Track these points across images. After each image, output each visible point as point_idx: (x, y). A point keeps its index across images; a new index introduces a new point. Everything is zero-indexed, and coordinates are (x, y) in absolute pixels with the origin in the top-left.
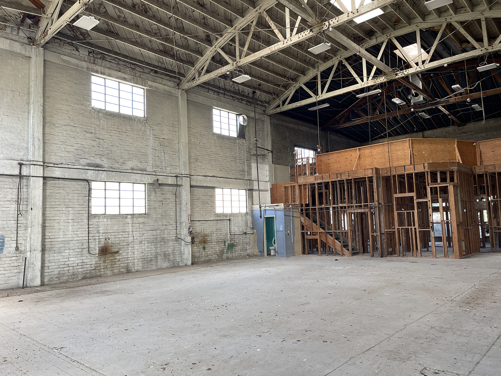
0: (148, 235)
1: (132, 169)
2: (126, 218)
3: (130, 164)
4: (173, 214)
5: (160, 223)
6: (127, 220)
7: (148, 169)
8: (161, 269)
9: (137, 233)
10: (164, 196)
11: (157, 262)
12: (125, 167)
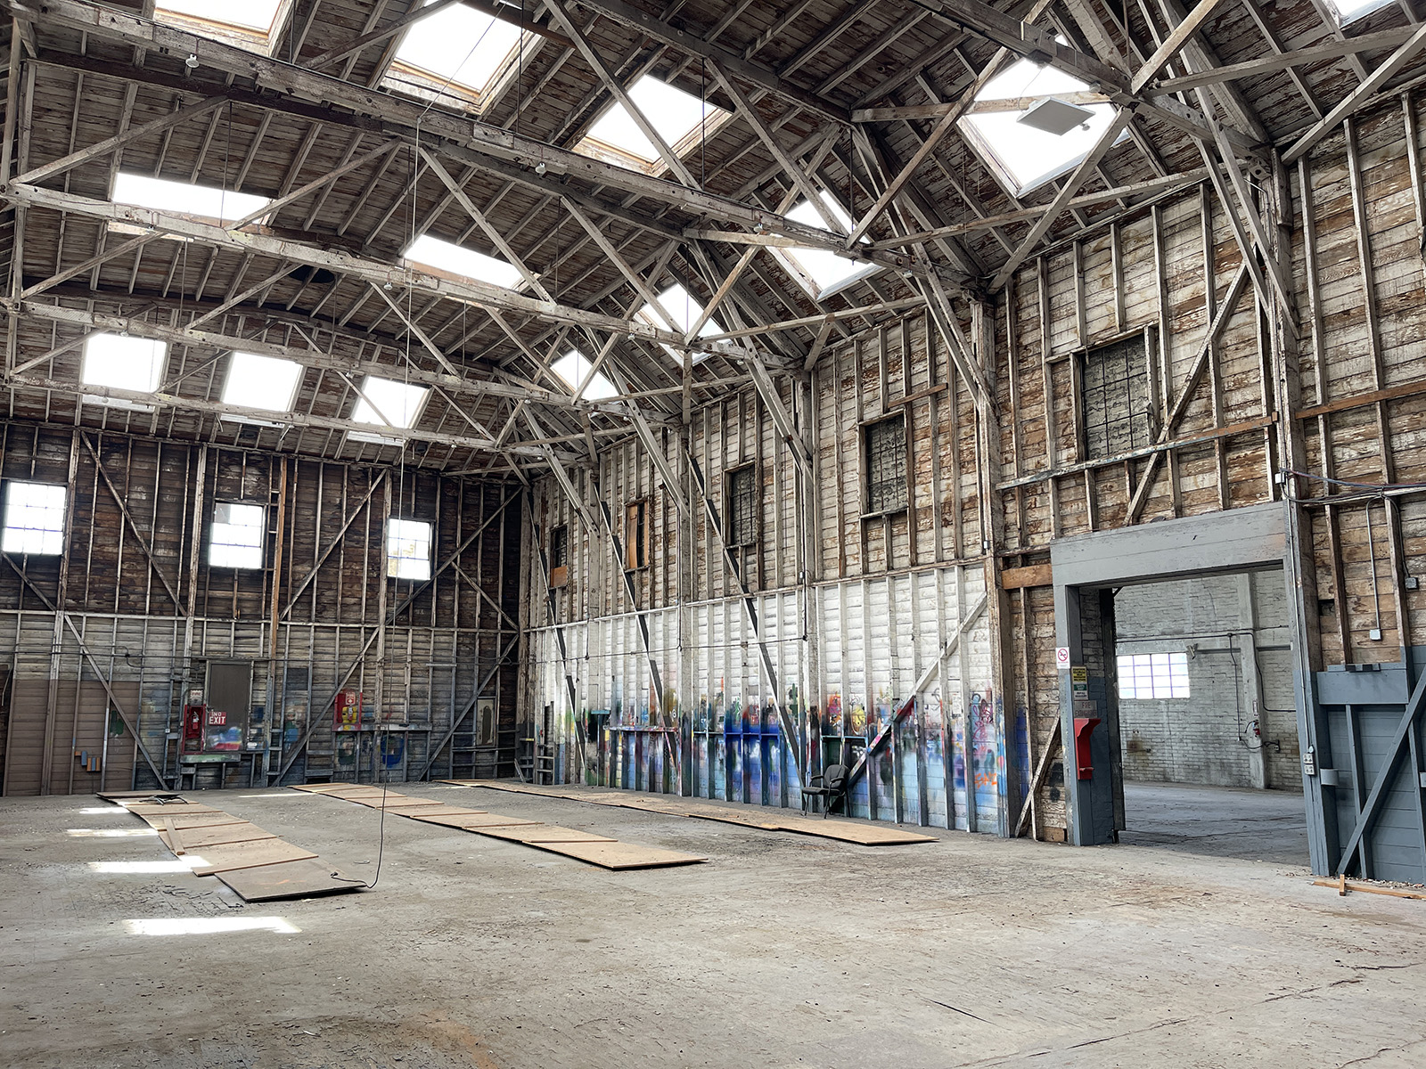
0: (1192, 730)
1: (1163, 634)
2: (1159, 704)
3: (1159, 628)
4: (1232, 697)
5: (1212, 714)
6: (1160, 707)
7: (1186, 630)
8: (1216, 786)
9: (1176, 726)
10: (1215, 670)
11: (1209, 773)
12: (1152, 632)
